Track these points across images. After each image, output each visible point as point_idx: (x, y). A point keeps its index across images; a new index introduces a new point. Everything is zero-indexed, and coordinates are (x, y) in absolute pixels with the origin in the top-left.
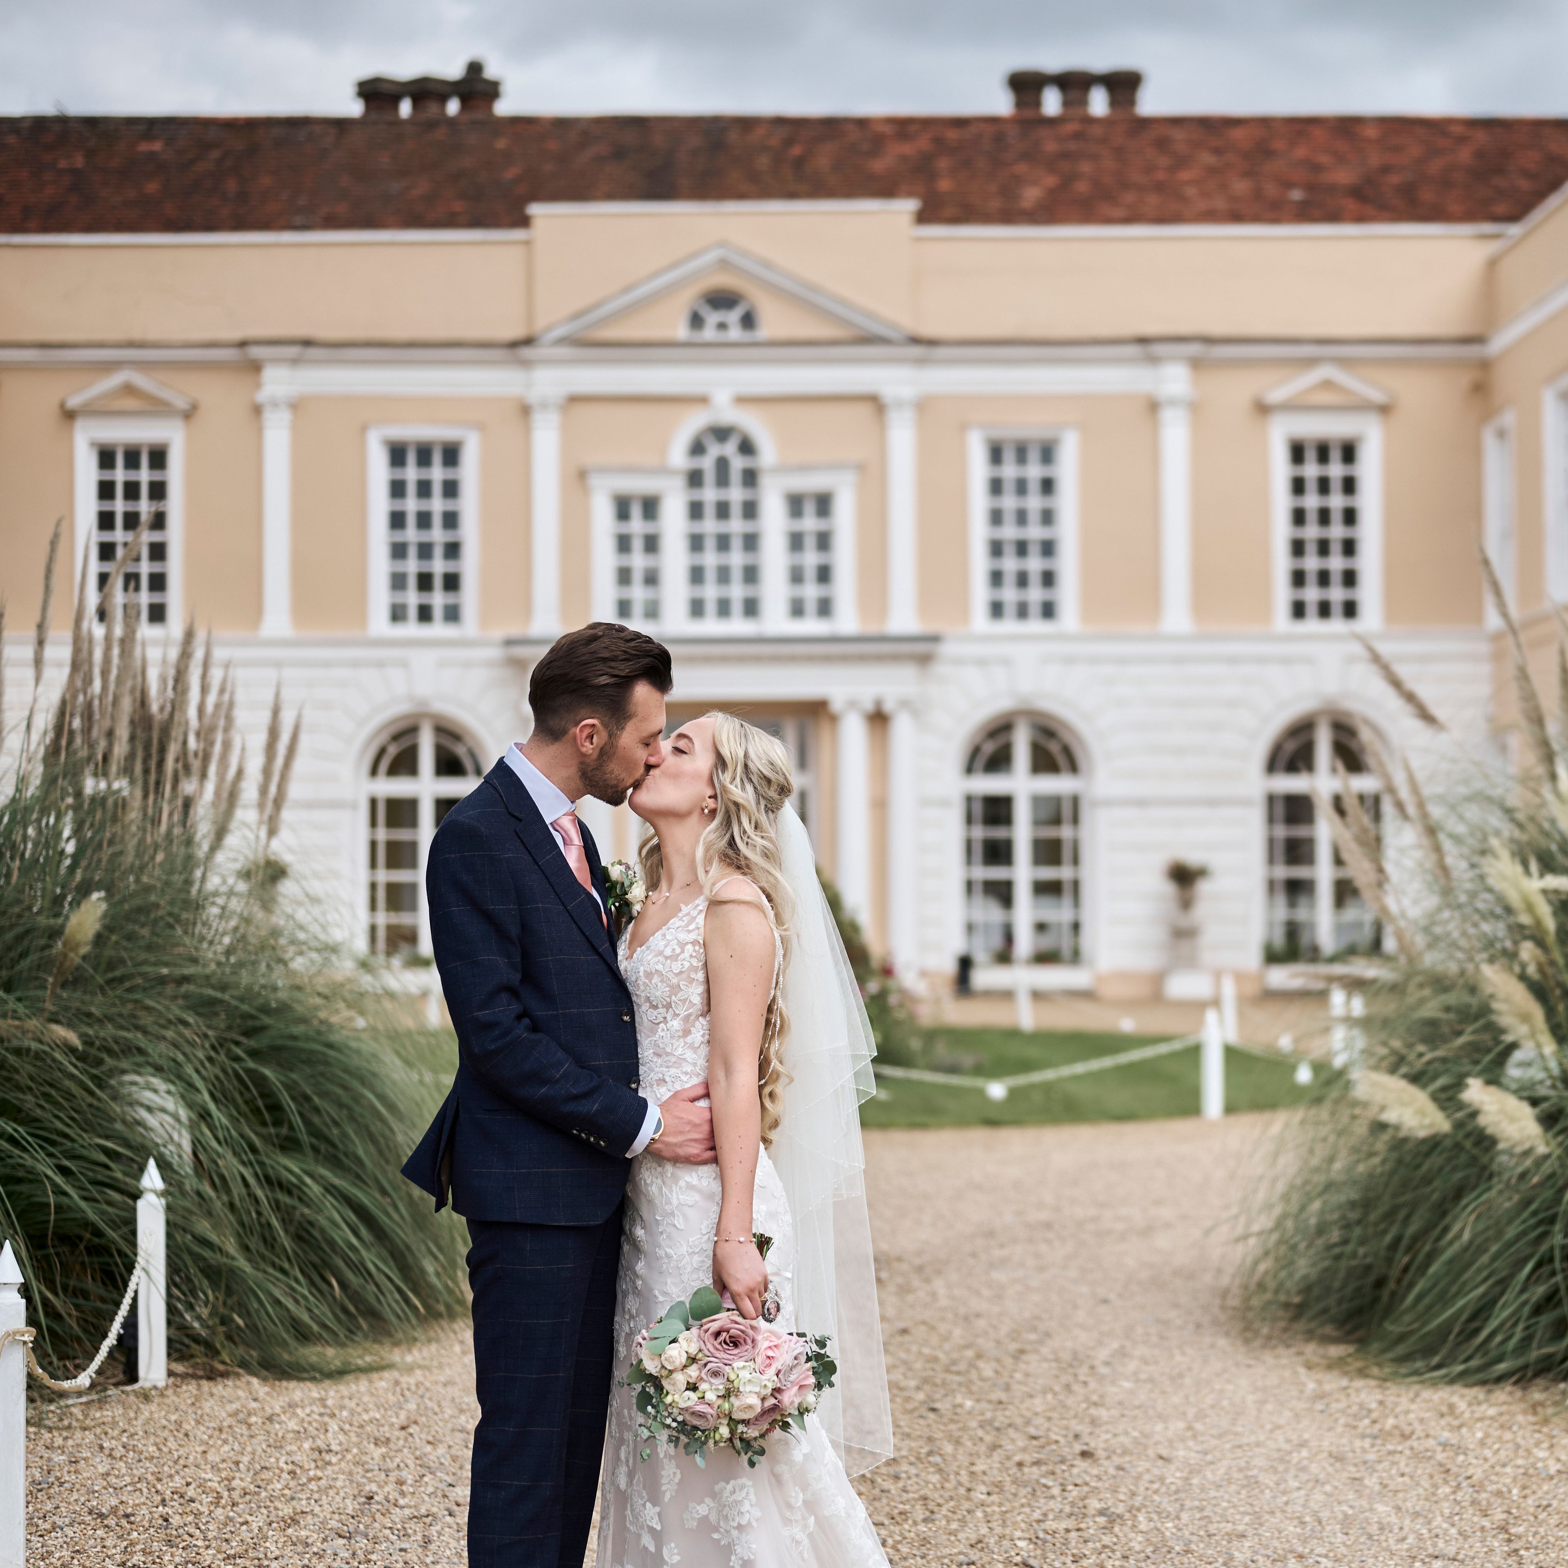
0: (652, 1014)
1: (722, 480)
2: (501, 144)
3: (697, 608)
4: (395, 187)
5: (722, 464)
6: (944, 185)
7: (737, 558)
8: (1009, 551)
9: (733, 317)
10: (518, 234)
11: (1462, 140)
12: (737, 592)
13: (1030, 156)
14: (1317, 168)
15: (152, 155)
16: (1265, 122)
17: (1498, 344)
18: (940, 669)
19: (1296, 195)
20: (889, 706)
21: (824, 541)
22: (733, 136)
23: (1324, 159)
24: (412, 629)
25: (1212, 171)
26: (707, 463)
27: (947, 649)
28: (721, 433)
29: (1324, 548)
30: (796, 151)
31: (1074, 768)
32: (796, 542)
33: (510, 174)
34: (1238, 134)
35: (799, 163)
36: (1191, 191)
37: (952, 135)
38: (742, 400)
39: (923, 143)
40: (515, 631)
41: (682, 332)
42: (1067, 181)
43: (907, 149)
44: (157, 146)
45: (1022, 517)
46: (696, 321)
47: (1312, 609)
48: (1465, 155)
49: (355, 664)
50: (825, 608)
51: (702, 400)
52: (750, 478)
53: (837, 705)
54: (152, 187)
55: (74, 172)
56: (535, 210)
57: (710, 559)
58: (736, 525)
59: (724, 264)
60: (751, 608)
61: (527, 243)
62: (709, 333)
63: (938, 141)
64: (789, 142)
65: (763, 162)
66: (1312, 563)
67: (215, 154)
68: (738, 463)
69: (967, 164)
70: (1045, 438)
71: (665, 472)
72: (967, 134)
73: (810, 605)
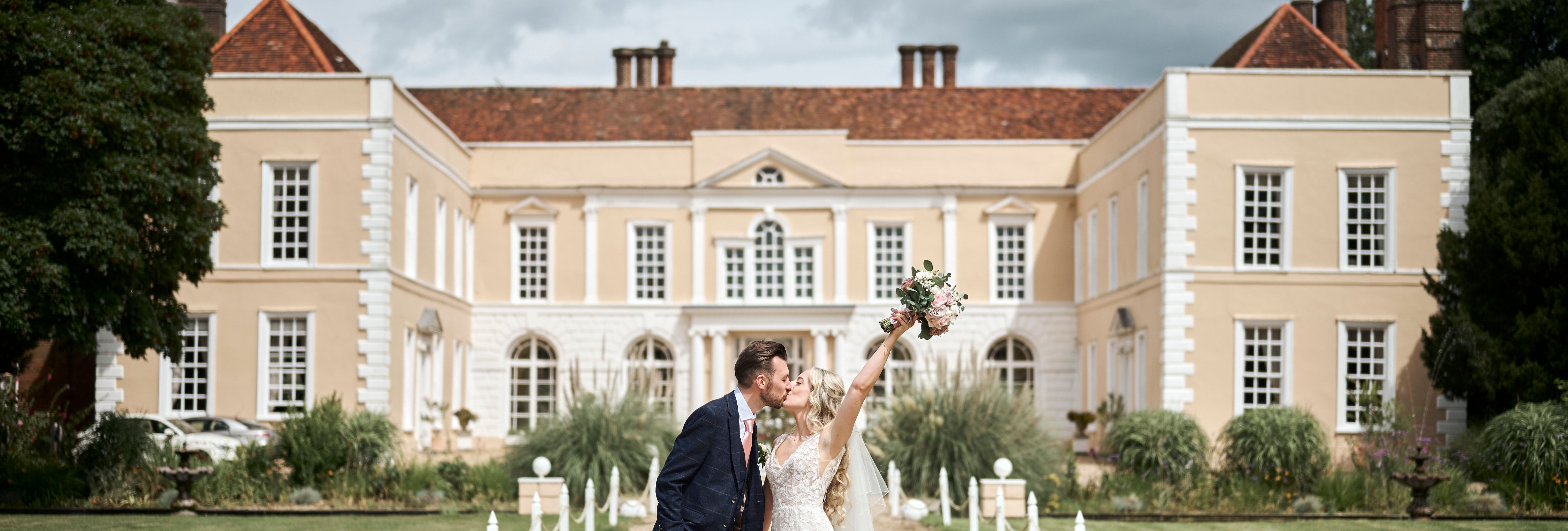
0: (798, 477)
1: (769, 241)
2: (680, 100)
3: (759, 293)
4: (637, 119)
5: (769, 236)
6: (861, 118)
7: (775, 273)
8: (884, 270)
9: (773, 177)
10: (687, 143)
11: (1074, 99)
12: (775, 286)
13: (896, 106)
14: (1014, 111)
15: (537, 105)
16: (994, 90)
17: (1080, 189)
18: (855, 318)
19: (1004, 123)
20: (835, 333)
21: (810, 266)
22: (775, 96)
23: (1017, 107)
24: (645, 301)
25: (971, 112)
26: (763, 235)
27: (858, 310)
28: (769, 223)
29: (1011, 269)
30: (801, 103)
31: (910, 358)
32: (799, 266)
33: (684, 113)
34: (982, 96)
35: (802, 109)
36: (961, 122)
37: (865, 96)
38: (778, 210)
39: (853, 100)
40: (686, 303)
41: (753, 183)
42: (911, 116)
43: (846, 102)
44: (539, 100)
45: (889, 257)
46: (759, 178)
47: (1005, 294)
48: (1075, 106)
49: (623, 315)
50: (810, 293)
51: (761, 210)
52: (780, 241)
53: (814, 332)
54: (538, 119)
55: (506, 112)
56: (695, 133)
57: (764, 273)
58: (775, 260)
59: (769, 157)
60: (781, 293)
61: (691, 147)
62: (764, 184)
63: (859, 99)
64: (798, 99)
65: (787, 108)
66: (1006, 275)
67: (563, 104)
68: (775, 235)
69: (870, 109)
70: (899, 225)
71: (746, 239)
72: (871, 95)
73: (804, 292)
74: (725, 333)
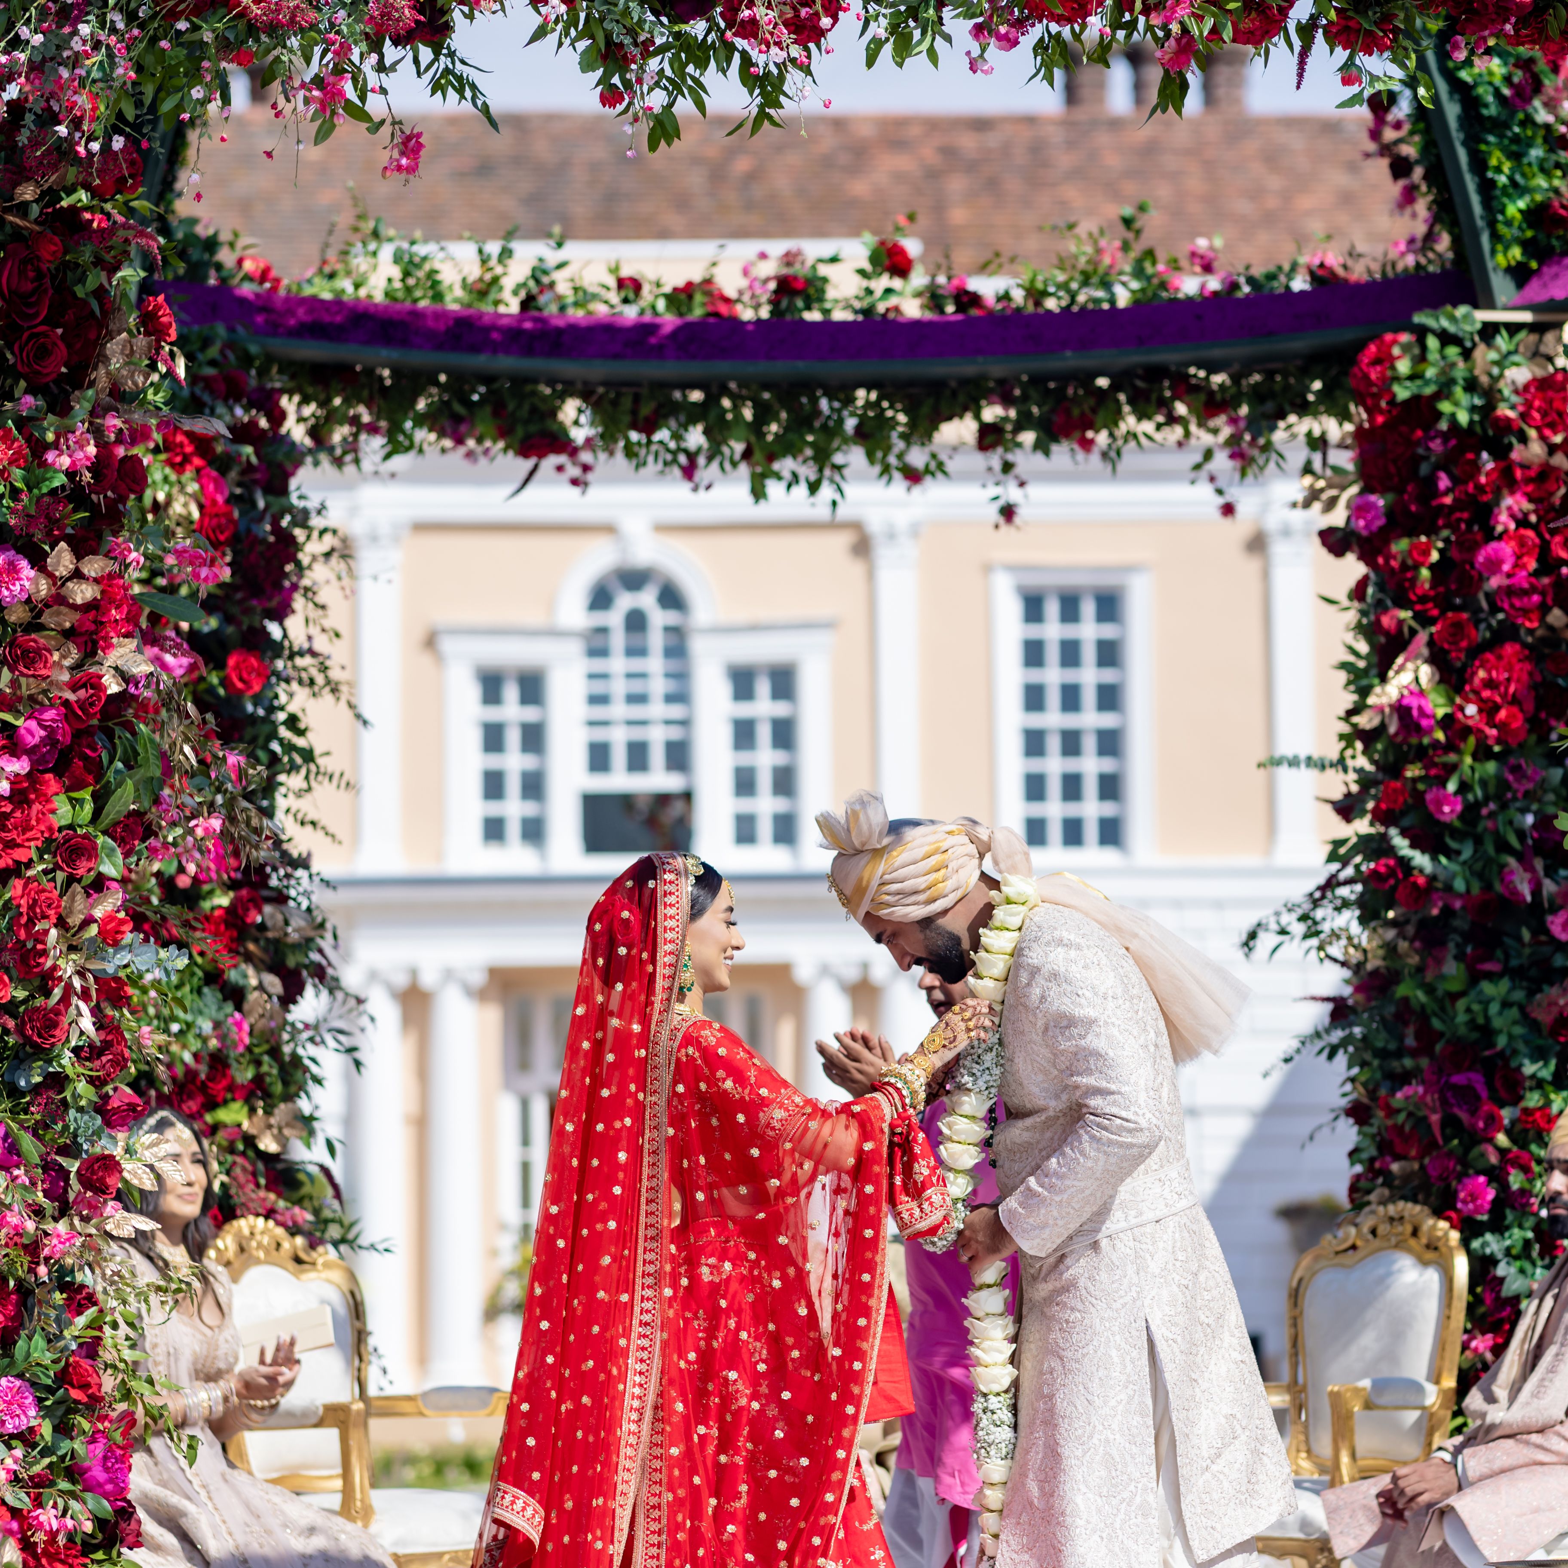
1: (637, 643)
5: (636, 621)
6: (959, 216)
8: (1054, 745)
13: (1083, 174)
21: (785, 732)
26: (615, 618)
28: (634, 578)
30: (743, 164)
32: (745, 733)
35: (747, 182)
37: (968, 140)
38: (664, 528)
40: (335, 866)
43: (903, 162)
45: (1072, 697)
50: (785, 828)
51: (608, 529)
52: (677, 641)
53: (804, 973)
63: (949, 152)
64: (731, 152)
65: (695, 180)
68: (659, 619)
69: (993, 185)
70: (1106, 581)
71: (554, 633)
72: (993, 140)
73: (765, 829)
74: (478, 978)
